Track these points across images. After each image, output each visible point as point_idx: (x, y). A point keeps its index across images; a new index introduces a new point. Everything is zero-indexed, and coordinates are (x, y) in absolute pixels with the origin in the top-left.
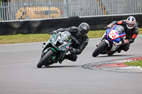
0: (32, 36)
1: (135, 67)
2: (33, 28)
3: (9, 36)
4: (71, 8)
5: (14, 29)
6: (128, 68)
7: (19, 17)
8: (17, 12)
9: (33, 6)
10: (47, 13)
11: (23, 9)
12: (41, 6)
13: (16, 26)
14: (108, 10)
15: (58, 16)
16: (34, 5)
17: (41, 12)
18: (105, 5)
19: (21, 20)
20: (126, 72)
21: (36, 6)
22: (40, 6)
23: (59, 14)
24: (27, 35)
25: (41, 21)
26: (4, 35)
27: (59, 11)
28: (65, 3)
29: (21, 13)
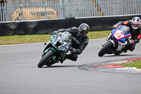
0: (28, 37)
1: (131, 68)
2: (29, 29)
3: (5, 37)
4: (67, 9)
5: (11, 30)
6: (124, 69)
7: (16, 18)
8: (13, 13)
9: (29, 7)
10: (43, 14)
11: (19, 10)
12: (37, 7)
13: (12, 27)
14: (103, 10)
15: (54, 17)
16: (31, 6)
17: (38, 13)
18: (100, 6)
19: (17, 21)
20: (121, 73)
21: (32, 7)
23: (55, 15)
24: (23, 36)
25: (37, 22)
27: (55, 12)
28: (61, 4)
29: (18, 14)
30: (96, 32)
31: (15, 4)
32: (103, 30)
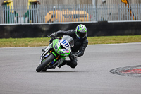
3: (38, 39)
4: (100, 12)
5: (43, 31)
7: (48, 20)
8: (46, 14)
9: (62, 10)
10: (75, 17)
11: (52, 12)
13: (45, 29)
14: (136, 15)
15: (86, 20)
16: (63, 9)
17: (70, 16)
18: (133, 10)
19: (50, 23)
21: (65, 10)
22: (69, 9)
23: (88, 18)
25: (70, 24)
26: (33, 37)
27: (88, 15)
28: (94, 7)
29: (51, 16)
30: (128, 37)
31: (48, 6)
32: (135, 34)
